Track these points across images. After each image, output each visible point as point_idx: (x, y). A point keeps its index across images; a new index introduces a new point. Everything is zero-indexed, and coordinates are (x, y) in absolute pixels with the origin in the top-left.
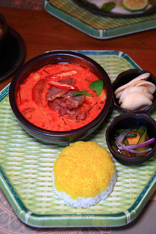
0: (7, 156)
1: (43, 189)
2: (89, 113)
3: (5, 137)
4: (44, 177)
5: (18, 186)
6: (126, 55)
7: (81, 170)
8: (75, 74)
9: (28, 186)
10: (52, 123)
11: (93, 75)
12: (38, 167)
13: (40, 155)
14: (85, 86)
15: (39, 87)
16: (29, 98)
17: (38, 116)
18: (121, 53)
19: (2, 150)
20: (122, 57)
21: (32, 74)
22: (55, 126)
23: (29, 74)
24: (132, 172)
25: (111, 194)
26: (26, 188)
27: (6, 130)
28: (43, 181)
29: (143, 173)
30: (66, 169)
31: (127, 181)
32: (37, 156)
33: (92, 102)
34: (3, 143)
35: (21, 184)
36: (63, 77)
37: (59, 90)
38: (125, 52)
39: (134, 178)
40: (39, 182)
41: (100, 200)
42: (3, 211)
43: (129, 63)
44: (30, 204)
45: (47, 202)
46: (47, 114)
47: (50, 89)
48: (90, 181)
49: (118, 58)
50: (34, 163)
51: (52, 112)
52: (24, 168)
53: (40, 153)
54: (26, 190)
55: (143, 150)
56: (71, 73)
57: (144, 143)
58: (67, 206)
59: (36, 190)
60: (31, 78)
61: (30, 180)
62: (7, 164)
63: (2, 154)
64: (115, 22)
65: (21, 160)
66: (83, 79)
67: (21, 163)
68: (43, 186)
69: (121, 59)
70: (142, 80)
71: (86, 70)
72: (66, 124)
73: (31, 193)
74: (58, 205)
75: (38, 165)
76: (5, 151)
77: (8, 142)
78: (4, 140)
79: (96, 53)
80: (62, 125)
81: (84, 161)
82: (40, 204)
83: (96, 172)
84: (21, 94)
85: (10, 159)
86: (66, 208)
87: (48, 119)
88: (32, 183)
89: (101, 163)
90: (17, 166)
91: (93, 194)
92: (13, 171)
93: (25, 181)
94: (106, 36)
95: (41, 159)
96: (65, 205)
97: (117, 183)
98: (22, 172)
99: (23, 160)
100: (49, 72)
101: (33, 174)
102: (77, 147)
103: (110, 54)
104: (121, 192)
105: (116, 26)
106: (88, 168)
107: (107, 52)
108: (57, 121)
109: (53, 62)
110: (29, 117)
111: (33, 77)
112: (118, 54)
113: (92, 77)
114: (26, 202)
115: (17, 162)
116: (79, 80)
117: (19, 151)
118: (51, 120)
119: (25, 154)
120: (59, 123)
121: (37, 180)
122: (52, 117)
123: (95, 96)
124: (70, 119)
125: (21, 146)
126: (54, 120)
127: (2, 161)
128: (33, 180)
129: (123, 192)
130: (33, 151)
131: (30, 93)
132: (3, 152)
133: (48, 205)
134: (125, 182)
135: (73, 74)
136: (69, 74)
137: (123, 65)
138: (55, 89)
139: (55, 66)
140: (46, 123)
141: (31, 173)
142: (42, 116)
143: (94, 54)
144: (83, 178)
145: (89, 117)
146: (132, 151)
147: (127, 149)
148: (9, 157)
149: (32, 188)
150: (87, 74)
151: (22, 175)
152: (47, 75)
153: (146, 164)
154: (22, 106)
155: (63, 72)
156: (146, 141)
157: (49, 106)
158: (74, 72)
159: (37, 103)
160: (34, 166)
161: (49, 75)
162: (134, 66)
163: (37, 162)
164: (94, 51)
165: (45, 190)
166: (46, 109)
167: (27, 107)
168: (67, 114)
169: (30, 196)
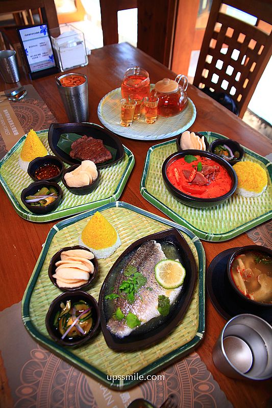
0: (234, 221)
9: (256, 210)
35: (255, 213)
52: (243, 212)
59: (258, 206)
61: (251, 209)
65: (236, 214)
67: (239, 214)
73: (261, 208)
76: (230, 222)
85: (237, 219)
151: (248, 213)
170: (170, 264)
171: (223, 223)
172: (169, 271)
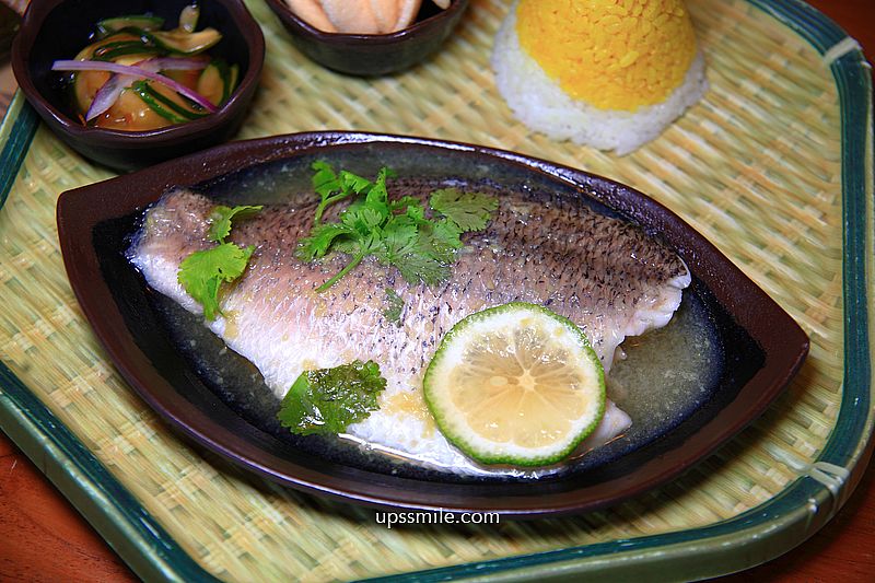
170: (574, 379)
172: (527, 380)
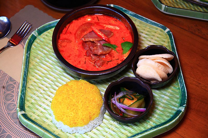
0: (38, 65)
1: (45, 101)
2: (107, 64)
3: (46, 52)
4: (52, 93)
5: (30, 89)
6: (171, 33)
7: (70, 102)
8: (117, 30)
9: (37, 94)
10: (76, 57)
11: (131, 36)
12: (53, 84)
13: (60, 76)
14: (118, 42)
15: (84, 27)
16: (73, 32)
17: (71, 48)
18: (168, 30)
19: (38, 60)
20: (167, 33)
21: (86, 16)
22: (77, 61)
23: (84, 15)
24: (116, 125)
25: (88, 133)
26: (34, 94)
27: (50, 47)
28: (49, 96)
29: (123, 131)
30: (61, 95)
31: (107, 130)
32: (57, 76)
33: (115, 57)
34: (42, 55)
35: (34, 90)
36: (107, 28)
37: (96, 36)
38: (171, 31)
39: (113, 131)
40: (46, 95)
41: (77, 132)
42: (15, 102)
43: (169, 40)
44: (29, 107)
45: (41, 112)
46: (78, 50)
47: (90, 32)
48: (71, 114)
49: (164, 33)
50: (53, 80)
51: (81, 49)
52: (43, 80)
53: (61, 75)
54: (34, 95)
55: (132, 114)
56: (115, 28)
57: (135, 108)
58: (52, 123)
59: (40, 99)
60: (84, 18)
61: (41, 90)
62: (34, 71)
63: (36, 62)
64: (182, 4)
65: (45, 73)
66: (121, 36)
67: (44, 75)
68: (47, 99)
69: (166, 35)
70: (163, 58)
71: (128, 31)
72: (85, 63)
73: (35, 99)
74: (47, 119)
75: (54, 83)
76: (40, 61)
77: (45, 56)
78: (44, 54)
79: (148, 21)
80: (82, 63)
81: (77, 97)
82: (35, 111)
83: (79, 109)
84: (70, 26)
85: (39, 68)
86: (50, 123)
87: (75, 53)
88: (41, 93)
89: (88, 105)
90: (40, 76)
91: (71, 124)
92: (35, 78)
93: (37, 89)
94: (167, 11)
95: (59, 80)
96: (51, 122)
97: (99, 128)
98: (39, 81)
99: (46, 74)
100: (99, 20)
101: (46, 87)
102: (80, 84)
103: (159, 27)
104: (97, 135)
105: (181, 7)
106: (76, 103)
107: (157, 24)
108: (80, 58)
109: (106, 13)
110: (64, 45)
111: (86, 18)
112: (165, 30)
113: (128, 38)
114: (27, 104)
115: (41, 73)
116: (117, 35)
117: (48, 66)
118: (77, 55)
119: (51, 70)
120: (81, 60)
121: (46, 93)
122: (79, 53)
123: (121, 53)
124: (90, 61)
125: (53, 63)
126: (79, 56)
127: (32, 67)
128: (43, 92)
129: (98, 136)
130: (58, 71)
131: (76, 29)
132: (38, 62)
133: (41, 114)
134: (105, 130)
135: (115, 29)
136: (112, 28)
137: (165, 40)
138: (94, 34)
139: (107, 17)
140: (72, 56)
141: (45, 86)
142: (73, 49)
143: (146, 21)
144: (68, 108)
145: (105, 66)
146: (122, 109)
147: (118, 106)
148: (39, 67)
149: (39, 96)
150: (126, 34)
151: (39, 83)
152: (97, 21)
153: (130, 126)
154: (65, 35)
155: (110, 24)
156: (138, 107)
157: (83, 44)
158: (118, 28)
159: (76, 38)
160: (51, 82)
161: (98, 22)
162: (172, 45)
163: (55, 80)
164: (147, 19)
165: (46, 103)
166: (79, 46)
167: (67, 38)
168: (90, 56)
169: (33, 101)
171: (43, 55)
